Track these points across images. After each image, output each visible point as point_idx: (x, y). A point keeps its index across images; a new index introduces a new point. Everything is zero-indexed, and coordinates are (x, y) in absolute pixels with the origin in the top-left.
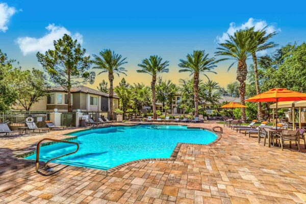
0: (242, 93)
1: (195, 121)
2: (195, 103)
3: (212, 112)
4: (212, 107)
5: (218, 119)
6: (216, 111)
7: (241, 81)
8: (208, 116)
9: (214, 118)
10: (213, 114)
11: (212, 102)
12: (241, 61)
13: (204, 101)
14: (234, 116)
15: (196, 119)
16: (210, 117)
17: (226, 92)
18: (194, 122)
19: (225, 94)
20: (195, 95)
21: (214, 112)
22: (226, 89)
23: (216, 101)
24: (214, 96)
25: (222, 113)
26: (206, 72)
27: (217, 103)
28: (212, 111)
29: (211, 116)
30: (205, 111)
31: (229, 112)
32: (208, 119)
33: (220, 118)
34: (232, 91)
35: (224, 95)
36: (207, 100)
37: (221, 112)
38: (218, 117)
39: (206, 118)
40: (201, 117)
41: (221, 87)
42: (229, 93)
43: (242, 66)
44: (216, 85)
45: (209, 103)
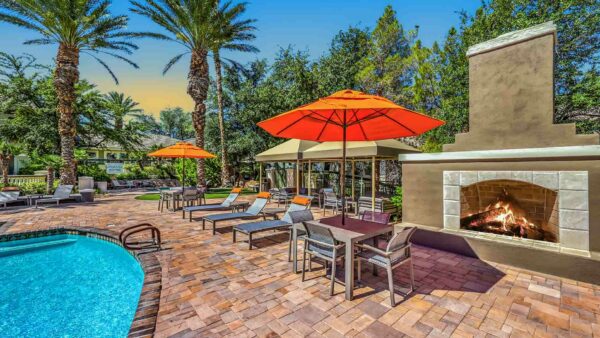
0: (199, 127)
1: (57, 197)
2: (63, 139)
3: (122, 170)
4: (124, 158)
5: (140, 185)
6: (135, 166)
7: (196, 99)
8: (109, 181)
9: (130, 183)
10: (125, 173)
11: (122, 142)
12: (199, 54)
13: (98, 139)
14: (178, 179)
15: (66, 191)
16: (116, 183)
17: (158, 127)
18: (53, 204)
19: (157, 130)
20: (62, 117)
21: (129, 169)
22: (158, 120)
23: (135, 141)
24: (129, 128)
25: (151, 172)
26: (103, 53)
27: (136, 147)
28: (125, 165)
29: (120, 179)
30: (101, 167)
31: (166, 169)
32: (111, 187)
33: (146, 182)
34: (172, 125)
35: (154, 132)
36: (109, 135)
37: (147, 168)
38: (139, 181)
39: (103, 186)
40: (85, 184)
41: (147, 113)
42: (163, 129)
43: (200, 65)
44: (135, 108)
45: (114, 147)
